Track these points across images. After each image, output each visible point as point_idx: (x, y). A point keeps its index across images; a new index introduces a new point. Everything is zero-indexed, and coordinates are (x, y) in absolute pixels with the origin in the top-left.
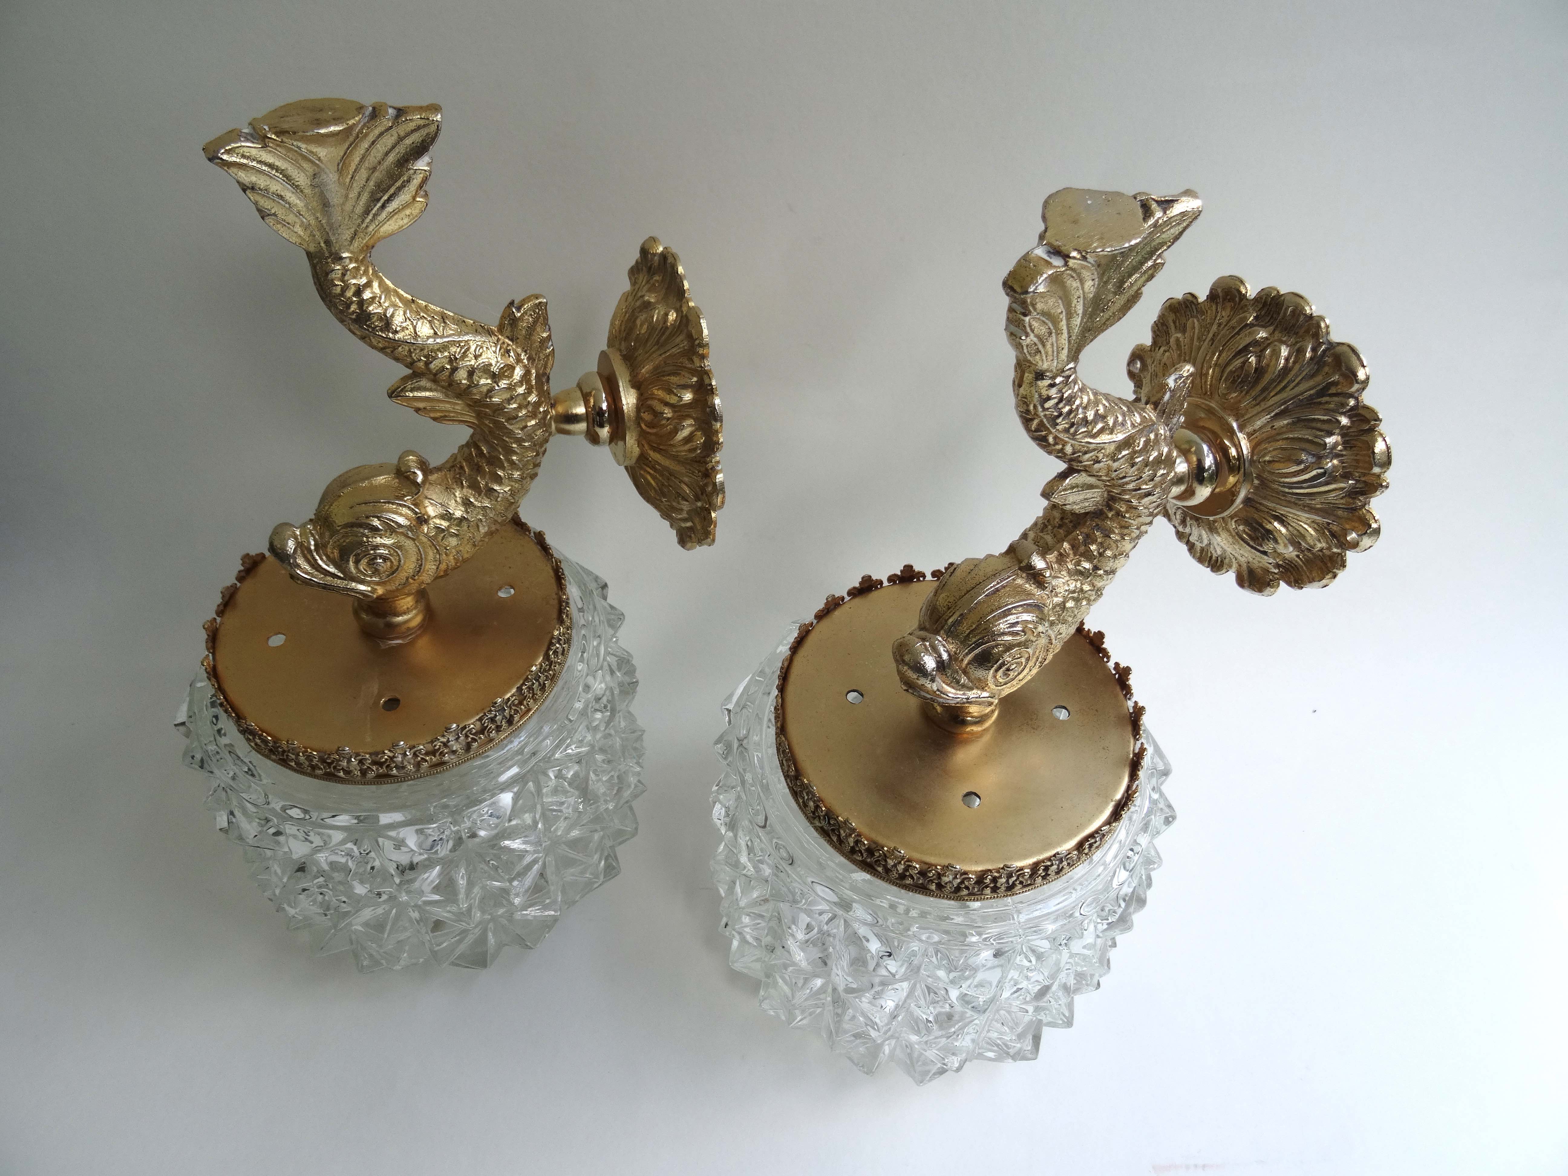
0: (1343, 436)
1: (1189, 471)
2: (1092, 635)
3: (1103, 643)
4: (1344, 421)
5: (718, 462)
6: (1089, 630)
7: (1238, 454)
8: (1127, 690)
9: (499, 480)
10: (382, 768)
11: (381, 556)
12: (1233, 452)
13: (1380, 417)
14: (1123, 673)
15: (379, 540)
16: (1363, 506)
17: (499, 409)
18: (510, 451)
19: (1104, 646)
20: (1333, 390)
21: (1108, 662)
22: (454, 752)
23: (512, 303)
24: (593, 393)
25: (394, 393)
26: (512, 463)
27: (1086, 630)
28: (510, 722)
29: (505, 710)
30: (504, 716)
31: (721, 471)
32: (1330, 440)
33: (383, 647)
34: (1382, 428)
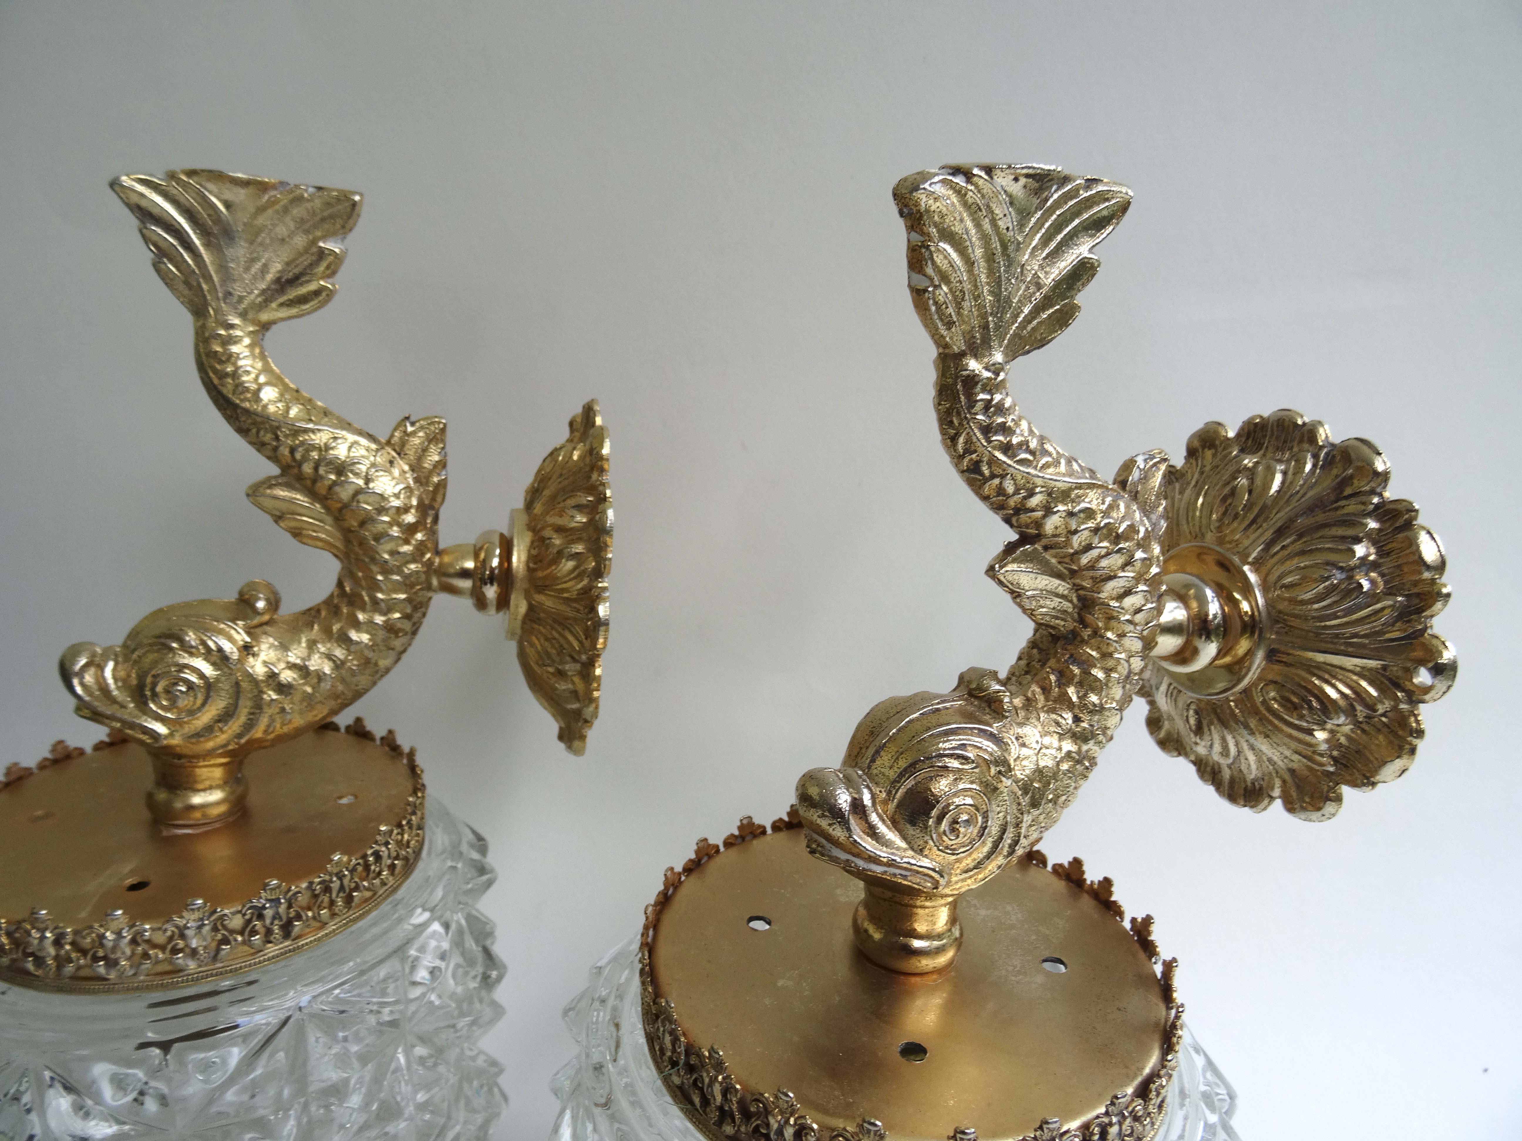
0: (1374, 543)
1: (1188, 618)
2: (1096, 886)
3: (1110, 893)
4: (1373, 524)
5: (605, 589)
6: (1092, 882)
7: (1252, 610)
8: (1149, 948)
9: (357, 625)
10: (85, 958)
11: (186, 682)
12: (1245, 606)
13: (1417, 507)
14: (1143, 927)
15: (187, 660)
16: (1425, 629)
17: (366, 521)
18: (375, 586)
19: (1113, 899)
20: (1348, 491)
21: (1122, 921)
22: (194, 952)
23: (407, 418)
24: (485, 547)
25: (255, 492)
26: (375, 602)
27: (1088, 882)
28: (287, 929)
29: (280, 903)
30: (277, 913)
31: (605, 600)
32: (1360, 550)
33: (165, 833)
34: (1421, 520)
